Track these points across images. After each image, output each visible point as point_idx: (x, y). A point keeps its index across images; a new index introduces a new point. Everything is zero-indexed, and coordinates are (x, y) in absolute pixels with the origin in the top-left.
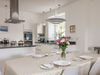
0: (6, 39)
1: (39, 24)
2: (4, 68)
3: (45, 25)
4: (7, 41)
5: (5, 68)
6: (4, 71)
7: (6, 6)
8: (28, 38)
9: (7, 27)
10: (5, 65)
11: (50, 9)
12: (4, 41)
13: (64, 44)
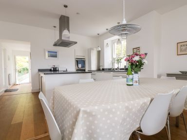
0: (56, 67)
1: (93, 49)
2: (52, 97)
3: (100, 49)
4: (56, 68)
5: (54, 97)
6: (52, 102)
7: (55, 27)
8: (80, 66)
9: (56, 52)
10: (54, 94)
11: (107, 29)
12: (54, 68)
13: (137, 64)
